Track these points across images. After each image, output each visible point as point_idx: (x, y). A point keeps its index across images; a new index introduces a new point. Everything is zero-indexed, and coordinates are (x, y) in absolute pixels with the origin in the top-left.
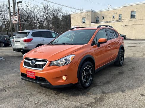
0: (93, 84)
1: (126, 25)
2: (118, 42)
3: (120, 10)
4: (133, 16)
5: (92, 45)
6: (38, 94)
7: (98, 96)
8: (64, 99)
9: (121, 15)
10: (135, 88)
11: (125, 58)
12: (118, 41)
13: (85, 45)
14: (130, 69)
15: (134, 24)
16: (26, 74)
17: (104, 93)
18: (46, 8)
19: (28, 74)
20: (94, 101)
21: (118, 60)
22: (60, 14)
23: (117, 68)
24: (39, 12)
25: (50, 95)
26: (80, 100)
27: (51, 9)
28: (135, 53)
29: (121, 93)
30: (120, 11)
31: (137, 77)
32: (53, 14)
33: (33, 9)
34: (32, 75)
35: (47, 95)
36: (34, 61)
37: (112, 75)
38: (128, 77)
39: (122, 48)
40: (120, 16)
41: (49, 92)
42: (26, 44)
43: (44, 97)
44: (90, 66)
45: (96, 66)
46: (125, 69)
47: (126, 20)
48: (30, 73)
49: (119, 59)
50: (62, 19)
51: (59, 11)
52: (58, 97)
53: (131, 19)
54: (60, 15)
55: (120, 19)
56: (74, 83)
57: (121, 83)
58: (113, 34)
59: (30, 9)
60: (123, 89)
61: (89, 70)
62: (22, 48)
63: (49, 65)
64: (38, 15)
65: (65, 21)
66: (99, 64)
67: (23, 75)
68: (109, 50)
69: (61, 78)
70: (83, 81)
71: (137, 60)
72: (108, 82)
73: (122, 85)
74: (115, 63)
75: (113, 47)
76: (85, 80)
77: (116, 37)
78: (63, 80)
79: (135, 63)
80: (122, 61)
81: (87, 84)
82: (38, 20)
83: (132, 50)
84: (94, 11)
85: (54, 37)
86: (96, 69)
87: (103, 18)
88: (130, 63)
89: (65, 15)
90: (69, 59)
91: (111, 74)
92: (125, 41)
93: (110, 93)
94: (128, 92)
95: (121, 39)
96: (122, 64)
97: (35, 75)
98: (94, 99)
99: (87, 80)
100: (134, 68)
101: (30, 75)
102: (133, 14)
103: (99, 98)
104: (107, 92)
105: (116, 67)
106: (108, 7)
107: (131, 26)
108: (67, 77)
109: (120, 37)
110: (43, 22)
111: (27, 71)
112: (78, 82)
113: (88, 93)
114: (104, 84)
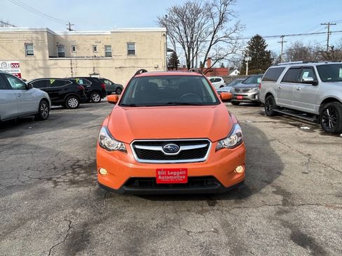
1: (121, 67)
4: (131, 52)
9: (110, 46)
15: (133, 66)
19: (160, 178)
30: (107, 38)
40: (108, 48)
55: (108, 55)
87: (74, 49)
97: (186, 174)
101: (168, 177)
102: (131, 47)
106: (68, 27)
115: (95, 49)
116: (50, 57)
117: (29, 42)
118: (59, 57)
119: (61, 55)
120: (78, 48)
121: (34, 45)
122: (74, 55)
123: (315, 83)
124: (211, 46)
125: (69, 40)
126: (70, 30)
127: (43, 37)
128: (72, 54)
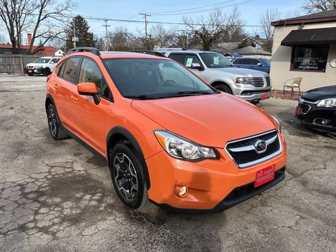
101: (266, 176)
123: (201, 69)
124: (39, 21)
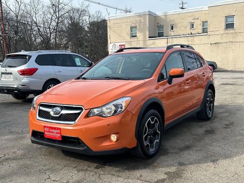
0: (161, 151)
1: (217, 43)
2: (204, 76)
3: (204, 12)
4: (230, 26)
5: (159, 81)
6: (65, 168)
7: (173, 169)
8: (112, 175)
9: (207, 22)
10: (235, 156)
11: (217, 106)
12: (203, 73)
13: (146, 80)
14: (226, 125)
15: (231, 40)
16: (43, 133)
17: (181, 164)
18: (55, 7)
19: (46, 133)
20: (166, 176)
21: (204, 110)
22: (84, 18)
23: (202, 124)
24: (41, 13)
25: (87, 170)
26: (141, 176)
27: (67, 8)
28: (234, 96)
29: (212, 163)
30: (205, 14)
31: (238, 138)
32: (71, 18)
33: (29, 8)
34: (54, 134)
35: (82, 170)
36: (58, 109)
37: (194, 135)
38: (223, 139)
39: (211, 87)
40: (205, 24)
41: (84, 164)
42: (25, 80)
43: (76, 172)
44: (156, 118)
45: (165, 118)
46: (216, 124)
47: (217, 33)
48: (52, 130)
49: (205, 107)
50: (88, 27)
51: (82, 12)
52: (102, 172)
53: (227, 32)
54: (85, 21)
55: (205, 31)
56: (130, 147)
57: (211, 148)
58: (194, 60)
59: (22, 7)
60: (214, 158)
61: (154, 124)
62: (15, 86)
63: (87, 116)
64: (38, 19)
65: (95, 33)
66: (171, 115)
67: (35, 134)
68: (185, 91)
69: (107, 137)
70: (145, 145)
71: (238, 109)
72: (188, 148)
73: (213, 151)
74: (197, 113)
75: (194, 85)
76: (148, 143)
77: (199, 66)
78: (111, 141)
79: (235, 114)
80: (210, 110)
81: (152, 150)
82: (39, 29)
83: (228, 91)
84: (153, 13)
85: (79, 66)
86: (166, 123)
87: (172, 28)
88: (226, 114)
89: (96, 20)
90: (121, 104)
91: (191, 134)
92: (215, 75)
93: (192, 164)
94: (223, 163)
95: (209, 70)
96: (210, 116)
97: (60, 133)
98: (166, 173)
99: (151, 142)
100: (232, 124)
101: (50, 134)
102: (230, 21)
103: (174, 172)
104: (186, 163)
105: (200, 122)
106: (181, 6)
107: (225, 44)
108: (118, 136)
109: (206, 65)
110: (51, 33)
111: (45, 127)
112: (136, 145)
113: (153, 165)
114: (181, 151)
115: (192, 26)
116: (149, 37)
117: (134, 25)
118: (159, 36)
119: (161, 35)
120: (176, 27)
121: (137, 27)
122: (172, 34)
125: (168, 20)
126: (183, 8)
127: (145, 19)
128: (170, 33)
